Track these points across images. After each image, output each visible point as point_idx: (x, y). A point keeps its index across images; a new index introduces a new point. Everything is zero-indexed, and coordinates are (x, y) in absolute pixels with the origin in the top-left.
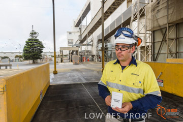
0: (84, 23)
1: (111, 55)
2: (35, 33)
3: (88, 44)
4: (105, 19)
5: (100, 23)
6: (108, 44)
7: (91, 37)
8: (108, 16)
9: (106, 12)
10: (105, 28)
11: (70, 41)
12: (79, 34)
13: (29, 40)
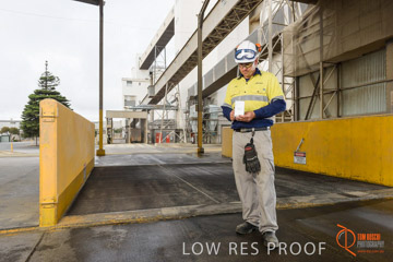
0: (160, 61)
1: (216, 129)
2: (52, 79)
3: (168, 107)
4: (204, 55)
5: (194, 61)
6: (211, 106)
7: (174, 91)
8: (211, 48)
9: (207, 39)
10: (204, 73)
11: (129, 99)
12: (149, 84)
13: (38, 92)
